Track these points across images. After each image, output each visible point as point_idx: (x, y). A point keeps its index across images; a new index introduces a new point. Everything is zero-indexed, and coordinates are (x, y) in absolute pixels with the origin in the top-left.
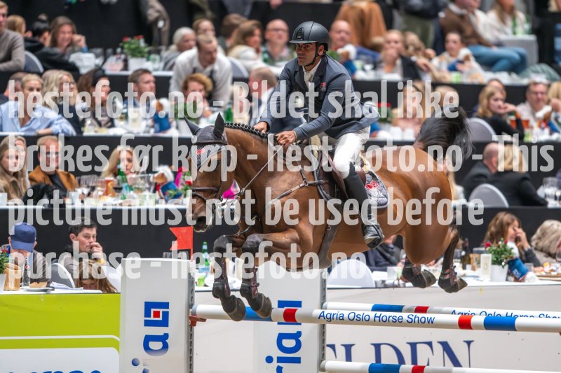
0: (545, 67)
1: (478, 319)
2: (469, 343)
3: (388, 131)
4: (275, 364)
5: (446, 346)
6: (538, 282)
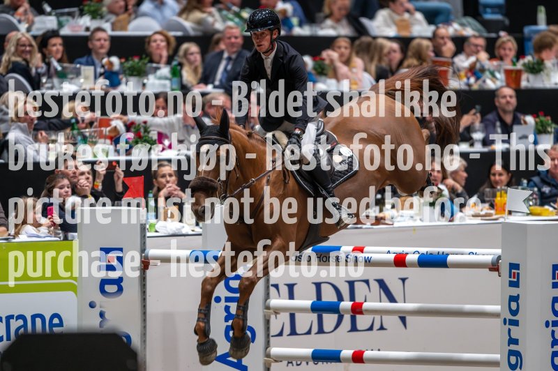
0: (470, 20)
1: (412, 258)
2: (403, 280)
3: (324, 83)
4: (223, 304)
5: (382, 283)
6: (468, 221)
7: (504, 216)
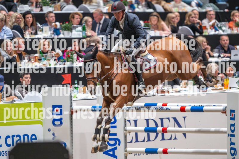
0: (212, 4)
1: (188, 108)
2: (184, 118)
5: (175, 119)
6: (212, 92)
7: (228, 89)
